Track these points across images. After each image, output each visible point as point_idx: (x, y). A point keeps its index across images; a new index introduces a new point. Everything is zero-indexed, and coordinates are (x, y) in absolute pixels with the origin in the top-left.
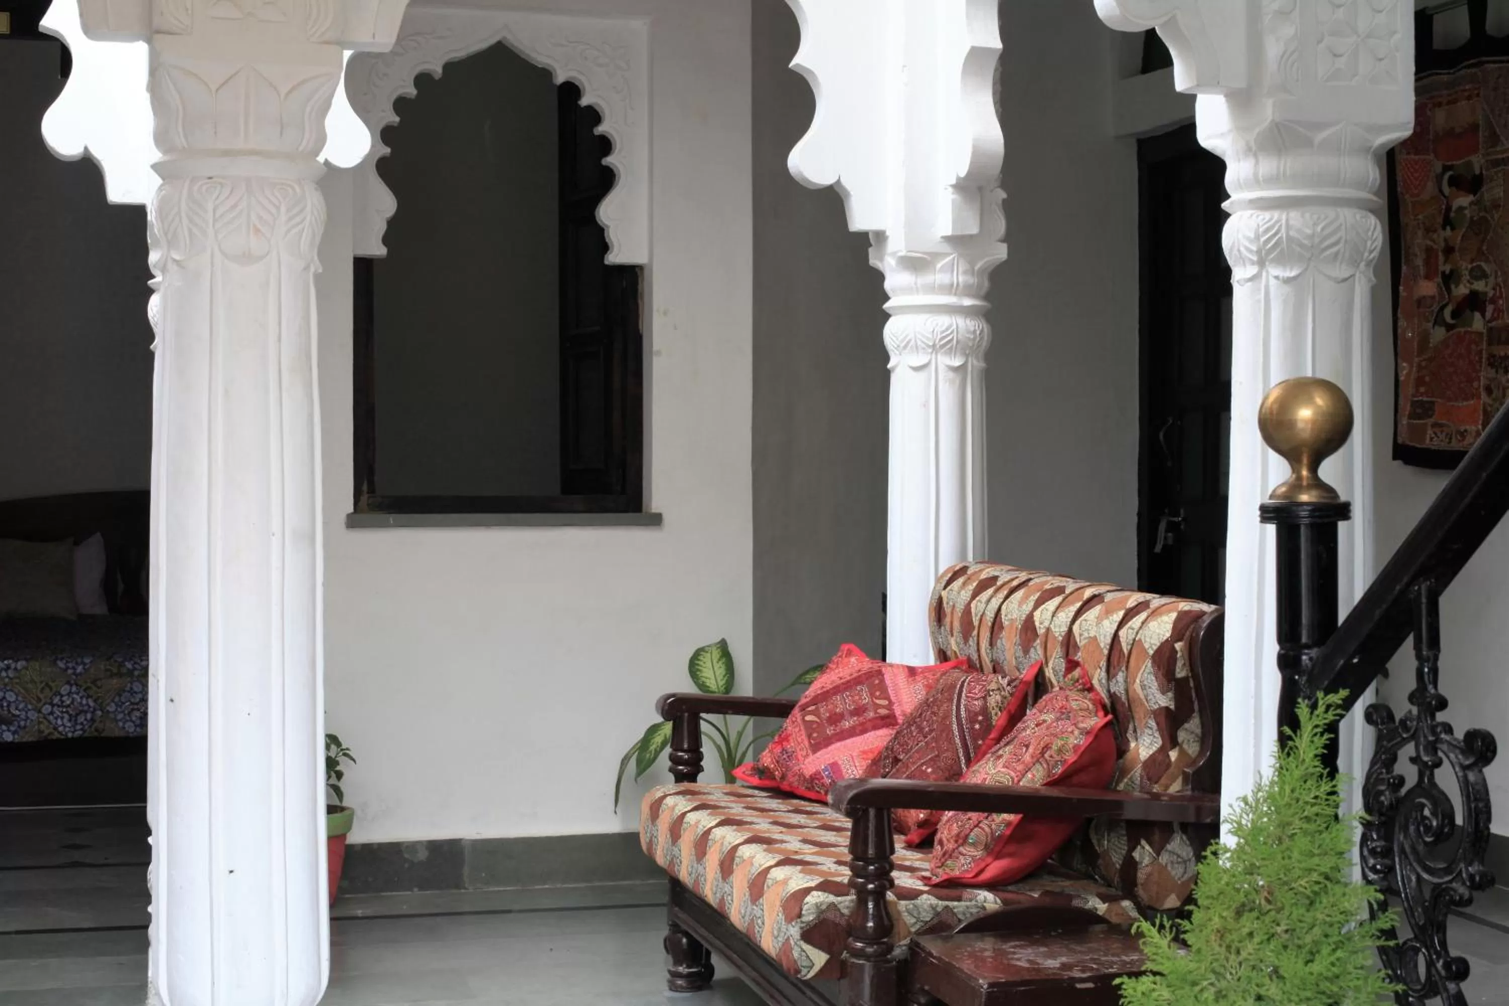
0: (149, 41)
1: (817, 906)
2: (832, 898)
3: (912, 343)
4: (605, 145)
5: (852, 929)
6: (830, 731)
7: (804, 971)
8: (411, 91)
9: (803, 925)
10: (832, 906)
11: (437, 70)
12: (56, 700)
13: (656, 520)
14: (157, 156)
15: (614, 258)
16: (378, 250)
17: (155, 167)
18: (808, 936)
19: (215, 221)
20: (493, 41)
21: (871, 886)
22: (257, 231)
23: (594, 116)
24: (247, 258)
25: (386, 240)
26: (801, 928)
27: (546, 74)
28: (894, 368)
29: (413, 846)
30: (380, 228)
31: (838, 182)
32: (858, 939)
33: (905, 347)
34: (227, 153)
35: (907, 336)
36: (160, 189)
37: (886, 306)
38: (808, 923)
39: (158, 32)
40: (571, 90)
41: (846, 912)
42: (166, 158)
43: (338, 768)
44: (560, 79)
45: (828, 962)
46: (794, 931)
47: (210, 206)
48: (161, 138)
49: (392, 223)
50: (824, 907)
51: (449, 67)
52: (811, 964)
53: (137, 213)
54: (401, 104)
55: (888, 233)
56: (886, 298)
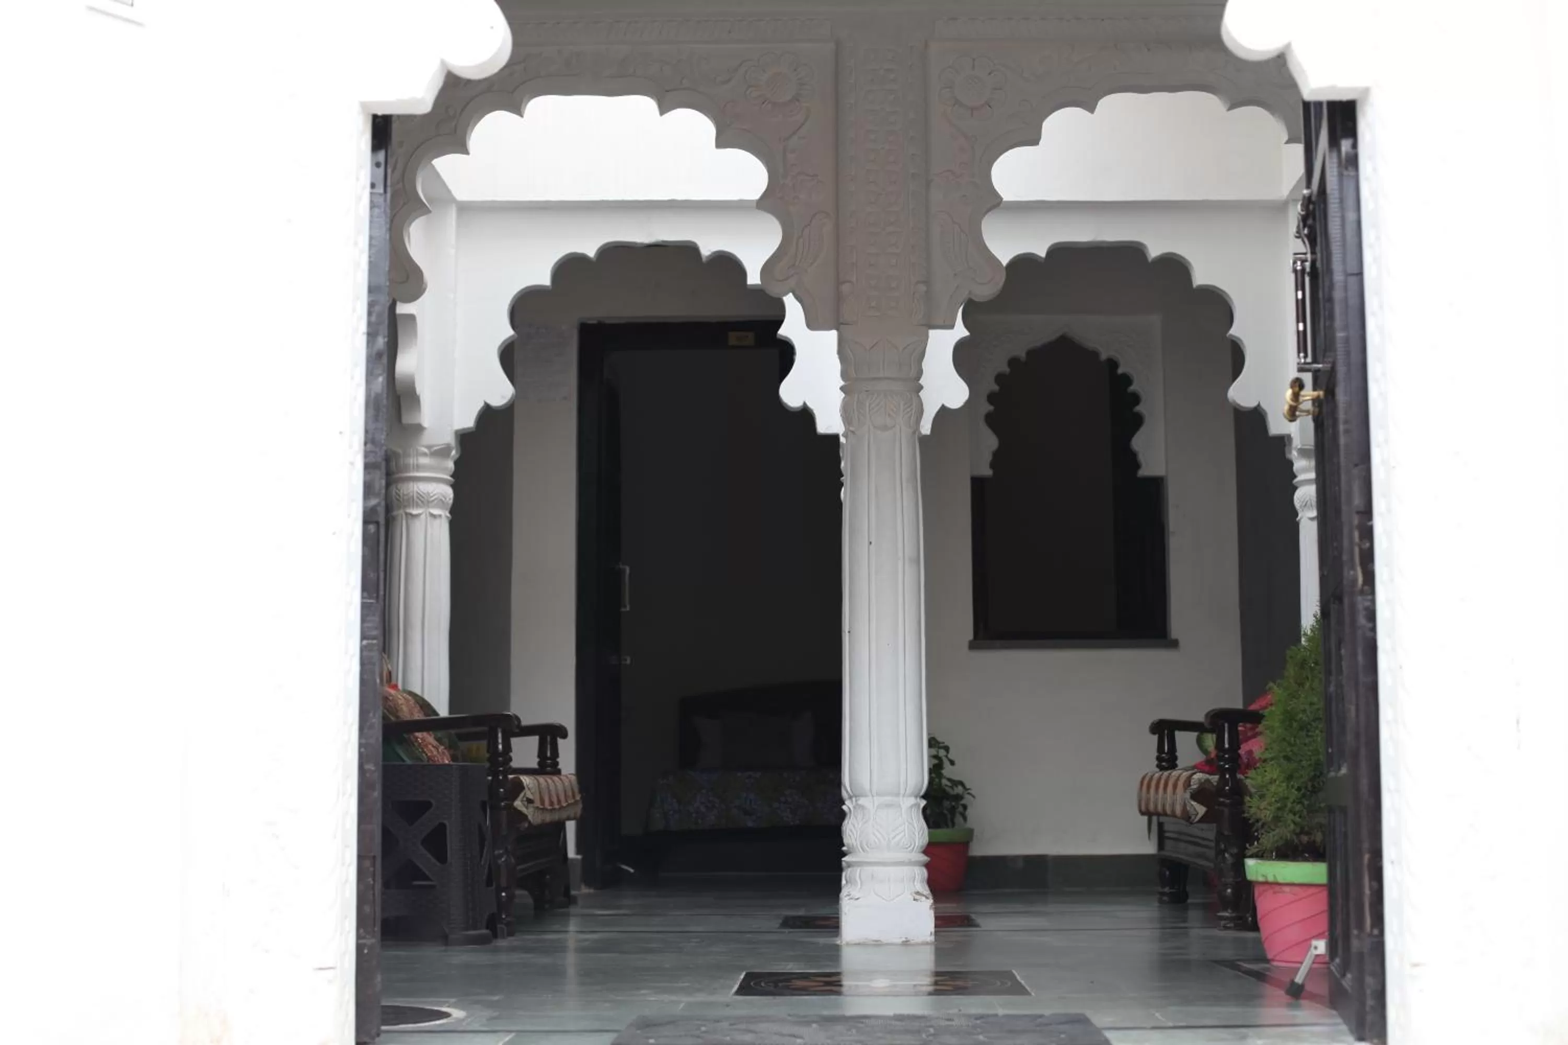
0: (838, 330)
1: (1199, 780)
2: (1207, 776)
3: (1309, 503)
4: (1136, 399)
5: (1219, 791)
6: (1249, 734)
7: (1193, 817)
8: (1006, 369)
9: (1191, 791)
10: (1208, 781)
11: (1022, 355)
12: (783, 799)
13: (1174, 644)
14: (842, 383)
15: (1143, 472)
16: (987, 472)
17: (842, 389)
18: (1195, 796)
19: (870, 410)
20: (1058, 335)
21: (1227, 766)
22: (889, 415)
23: (1127, 380)
24: (885, 428)
25: (993, 465)
26: (1191, 792)
27: (1095, 354)
28: (1299, 520)
29: (1015, 858)
30: (988, 457)
31: (1259, 405)
32: (1221, 797)
33: (1306, 505)
34: (874, 379)
35: (1305, 499)
36: (844, 398)
37: (1296, 480)
38: (1194, 790)
39: (842, 324)
40: (1113, 364)
41: (1215, 784)
42: (846, 384)
43: (963, 802)
44: (1104, 357)
45: (1207, 813)
46: (1188, 795)
47: (868, 405)
48: (844, 375)
49: (996, 455)
50: (1203, 780)
51: (1030, 353)
52: (1195, 813)
53: (835, 437)
54: (999, 378)
55: (1292, 435)
56: (1295, 477)
